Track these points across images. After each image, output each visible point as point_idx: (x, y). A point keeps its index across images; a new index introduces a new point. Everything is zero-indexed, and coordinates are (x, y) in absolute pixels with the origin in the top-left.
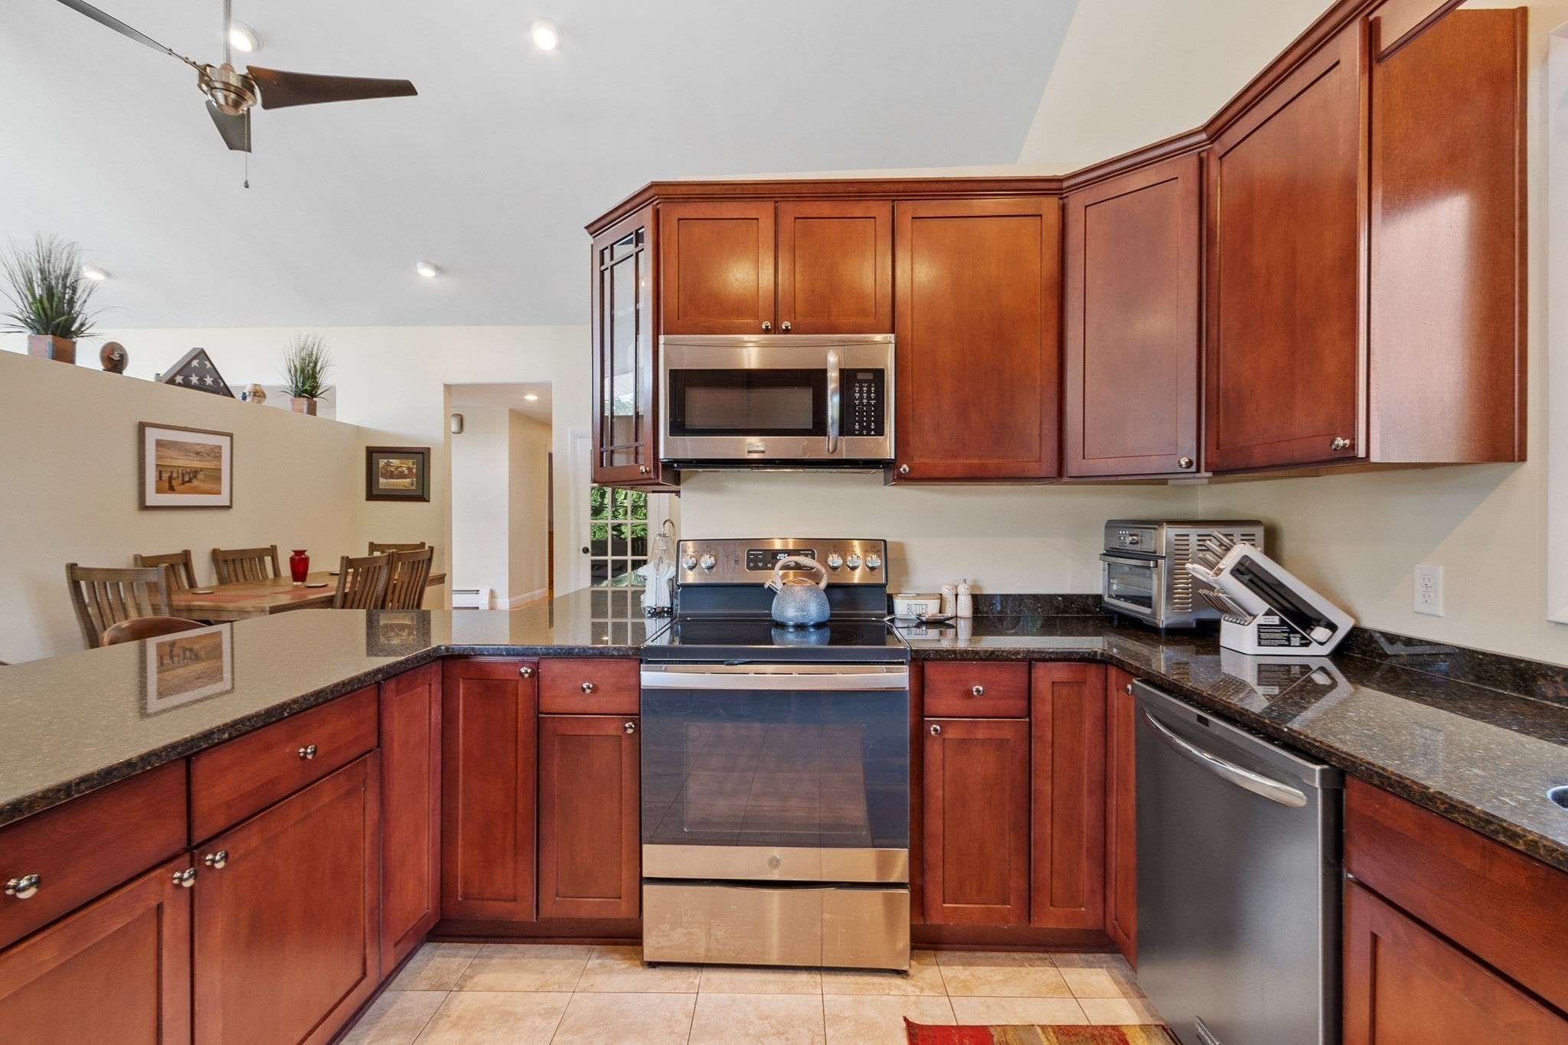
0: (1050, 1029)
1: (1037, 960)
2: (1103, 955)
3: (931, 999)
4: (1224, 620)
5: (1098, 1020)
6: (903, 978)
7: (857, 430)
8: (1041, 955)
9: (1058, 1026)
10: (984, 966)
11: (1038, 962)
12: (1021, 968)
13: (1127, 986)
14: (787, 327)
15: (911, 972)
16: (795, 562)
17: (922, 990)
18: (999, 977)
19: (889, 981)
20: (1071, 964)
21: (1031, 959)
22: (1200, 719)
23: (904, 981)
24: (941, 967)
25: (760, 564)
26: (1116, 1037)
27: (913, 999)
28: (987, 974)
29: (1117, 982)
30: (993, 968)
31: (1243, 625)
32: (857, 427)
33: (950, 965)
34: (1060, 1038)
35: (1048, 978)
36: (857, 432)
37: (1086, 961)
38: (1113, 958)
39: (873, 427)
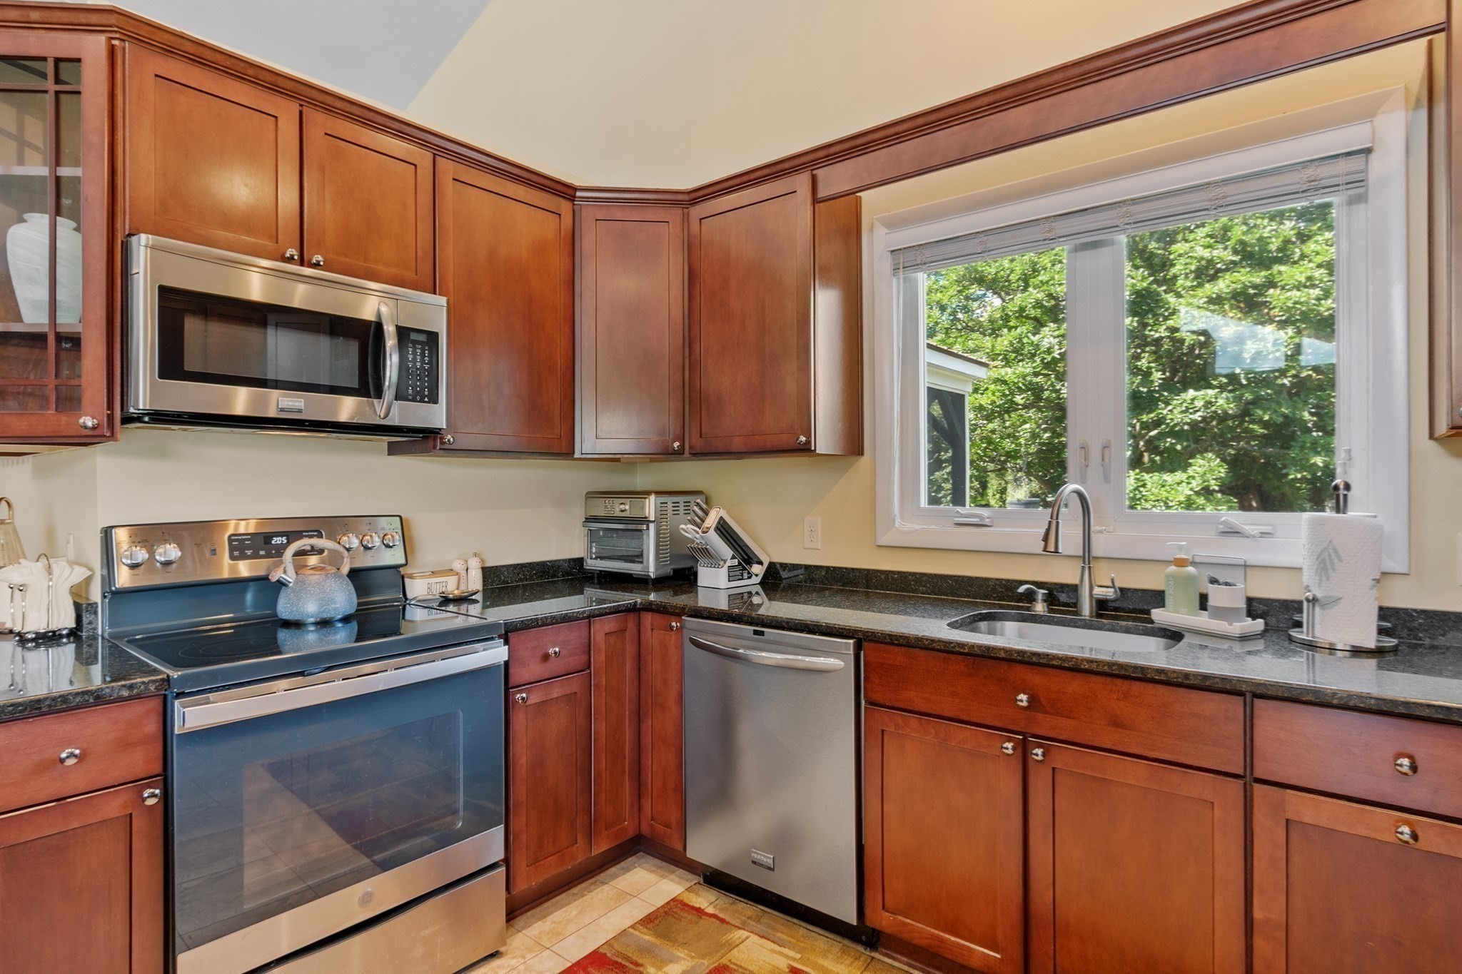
0: (638, 925)
1: (590, 886)
2: (630, 859)
3: (537, 959)
4: (700, 566)
5: (660, 902)
6: (500, 957)
7: (410, 395)
8: (590, 881)
9: (641, 920)
10: (556, 911)
11: (592, 887)
12: (584, 898)
13: (659, 871)
14: (319, 262)
15: (502, 949)
16: (311, 545)
17: (523, 957)
18: (574, 913)
19: (490, 967)
20: (615, 877)
21: (586, 888)
22: (756, 632)
23: (502, 959)
24: (523, 932)
25: (249, 552)
26: (679, 905)
27: (522, 967)
28: (563, 916)
29: (652, 872)
30: (564, 909)
31: (718, 567)
32: (410, 391)
33: (529, 927)
34: (648, 927)
35: (608, 894)
36: (410, 397)
37: (623, 868)
38: (637, 857)
39: (426, 393)
